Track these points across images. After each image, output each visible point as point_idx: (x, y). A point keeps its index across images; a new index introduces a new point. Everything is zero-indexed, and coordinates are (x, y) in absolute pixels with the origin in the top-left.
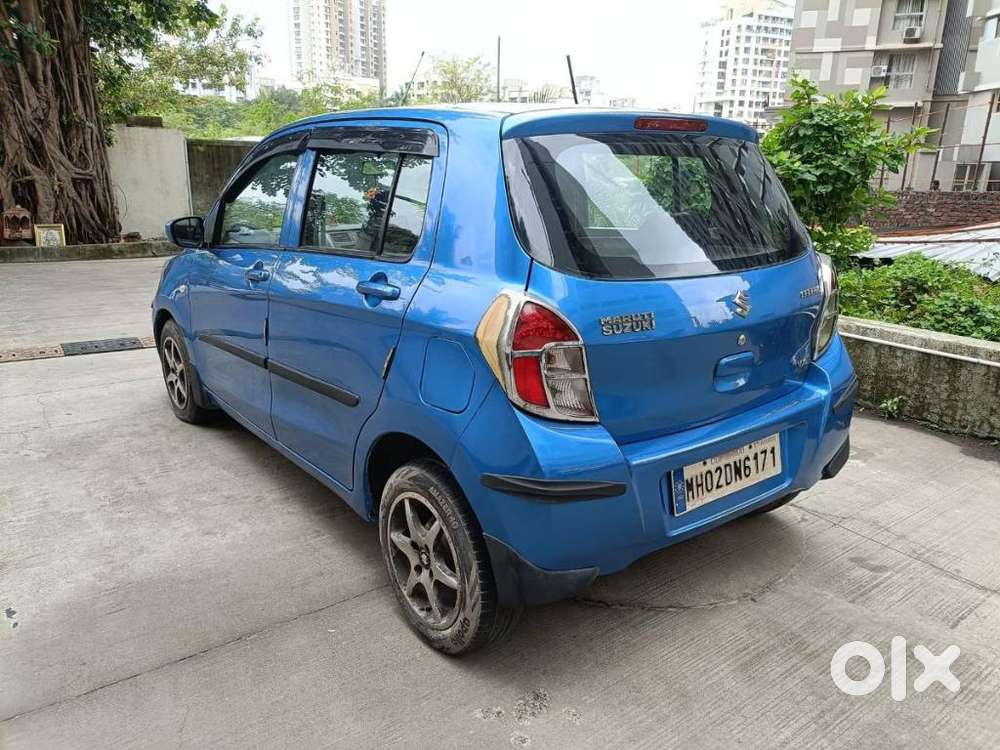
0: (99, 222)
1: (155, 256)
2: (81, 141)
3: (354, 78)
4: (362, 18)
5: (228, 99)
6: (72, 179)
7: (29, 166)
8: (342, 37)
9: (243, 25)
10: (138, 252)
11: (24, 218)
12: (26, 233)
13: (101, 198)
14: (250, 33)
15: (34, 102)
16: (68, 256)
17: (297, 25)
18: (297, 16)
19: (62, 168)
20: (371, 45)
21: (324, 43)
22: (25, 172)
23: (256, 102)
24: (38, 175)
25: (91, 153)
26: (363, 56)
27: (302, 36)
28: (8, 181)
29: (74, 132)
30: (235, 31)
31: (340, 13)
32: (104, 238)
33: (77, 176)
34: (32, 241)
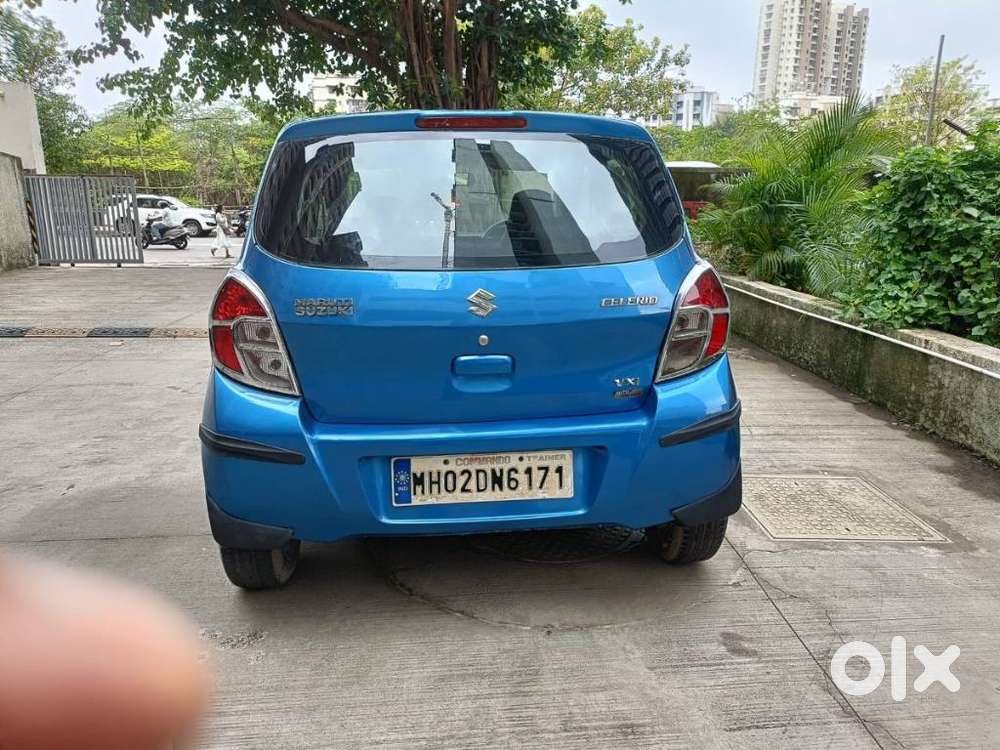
3: (819, 97)
4: (839, 33)
5: (684, 129)
8: (813, 55)
9: (671, 54)
14: (678, 61)
17: (766, 48)
18: (767, 39)
20: (846, 60)
21: (791, 64)
23: (711, 129)
26: (834, 72)
27: (770, 59)
30: (664, 61)
31: (815, 30)
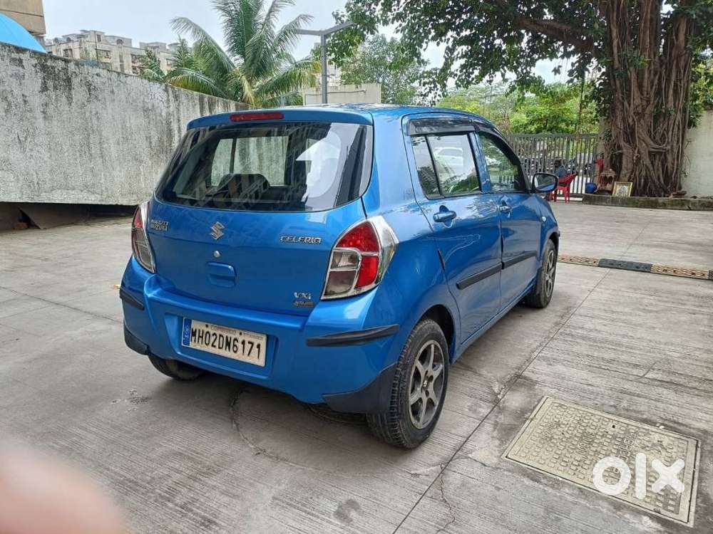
0: (662, 182)
1: (690, 210)
2: (665, 126)
6: (649, 152)
7: (622, 143)
10: (676, 205)
11: (611, 177)
12: (609, 187)
13: (670, 165)
15: (638, 101)
16: (627, 204)
19: (644, 144)
22: (620, 148)
24: (626, 149)
25: (670, 133)
28: (609, 153)
29: (662, 119)
32: (662, 194)
33: (653, 150)
34: (610, 192)
